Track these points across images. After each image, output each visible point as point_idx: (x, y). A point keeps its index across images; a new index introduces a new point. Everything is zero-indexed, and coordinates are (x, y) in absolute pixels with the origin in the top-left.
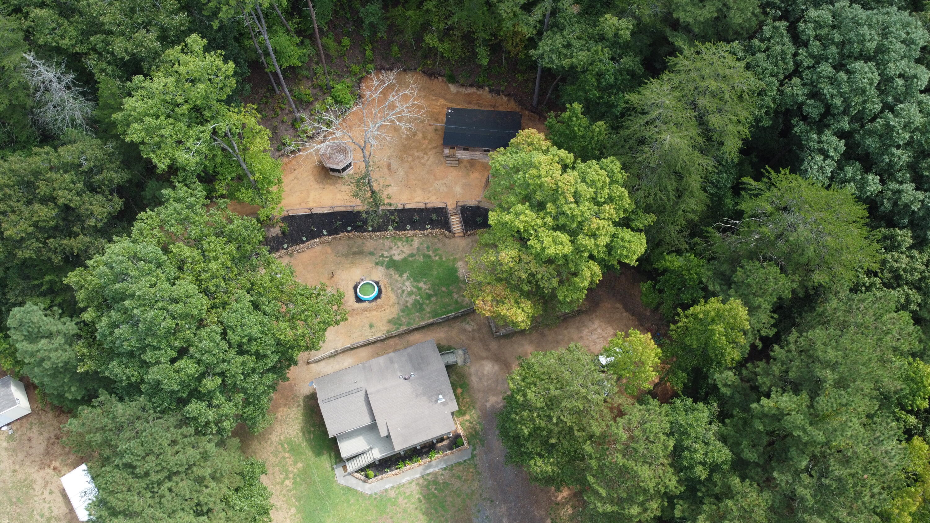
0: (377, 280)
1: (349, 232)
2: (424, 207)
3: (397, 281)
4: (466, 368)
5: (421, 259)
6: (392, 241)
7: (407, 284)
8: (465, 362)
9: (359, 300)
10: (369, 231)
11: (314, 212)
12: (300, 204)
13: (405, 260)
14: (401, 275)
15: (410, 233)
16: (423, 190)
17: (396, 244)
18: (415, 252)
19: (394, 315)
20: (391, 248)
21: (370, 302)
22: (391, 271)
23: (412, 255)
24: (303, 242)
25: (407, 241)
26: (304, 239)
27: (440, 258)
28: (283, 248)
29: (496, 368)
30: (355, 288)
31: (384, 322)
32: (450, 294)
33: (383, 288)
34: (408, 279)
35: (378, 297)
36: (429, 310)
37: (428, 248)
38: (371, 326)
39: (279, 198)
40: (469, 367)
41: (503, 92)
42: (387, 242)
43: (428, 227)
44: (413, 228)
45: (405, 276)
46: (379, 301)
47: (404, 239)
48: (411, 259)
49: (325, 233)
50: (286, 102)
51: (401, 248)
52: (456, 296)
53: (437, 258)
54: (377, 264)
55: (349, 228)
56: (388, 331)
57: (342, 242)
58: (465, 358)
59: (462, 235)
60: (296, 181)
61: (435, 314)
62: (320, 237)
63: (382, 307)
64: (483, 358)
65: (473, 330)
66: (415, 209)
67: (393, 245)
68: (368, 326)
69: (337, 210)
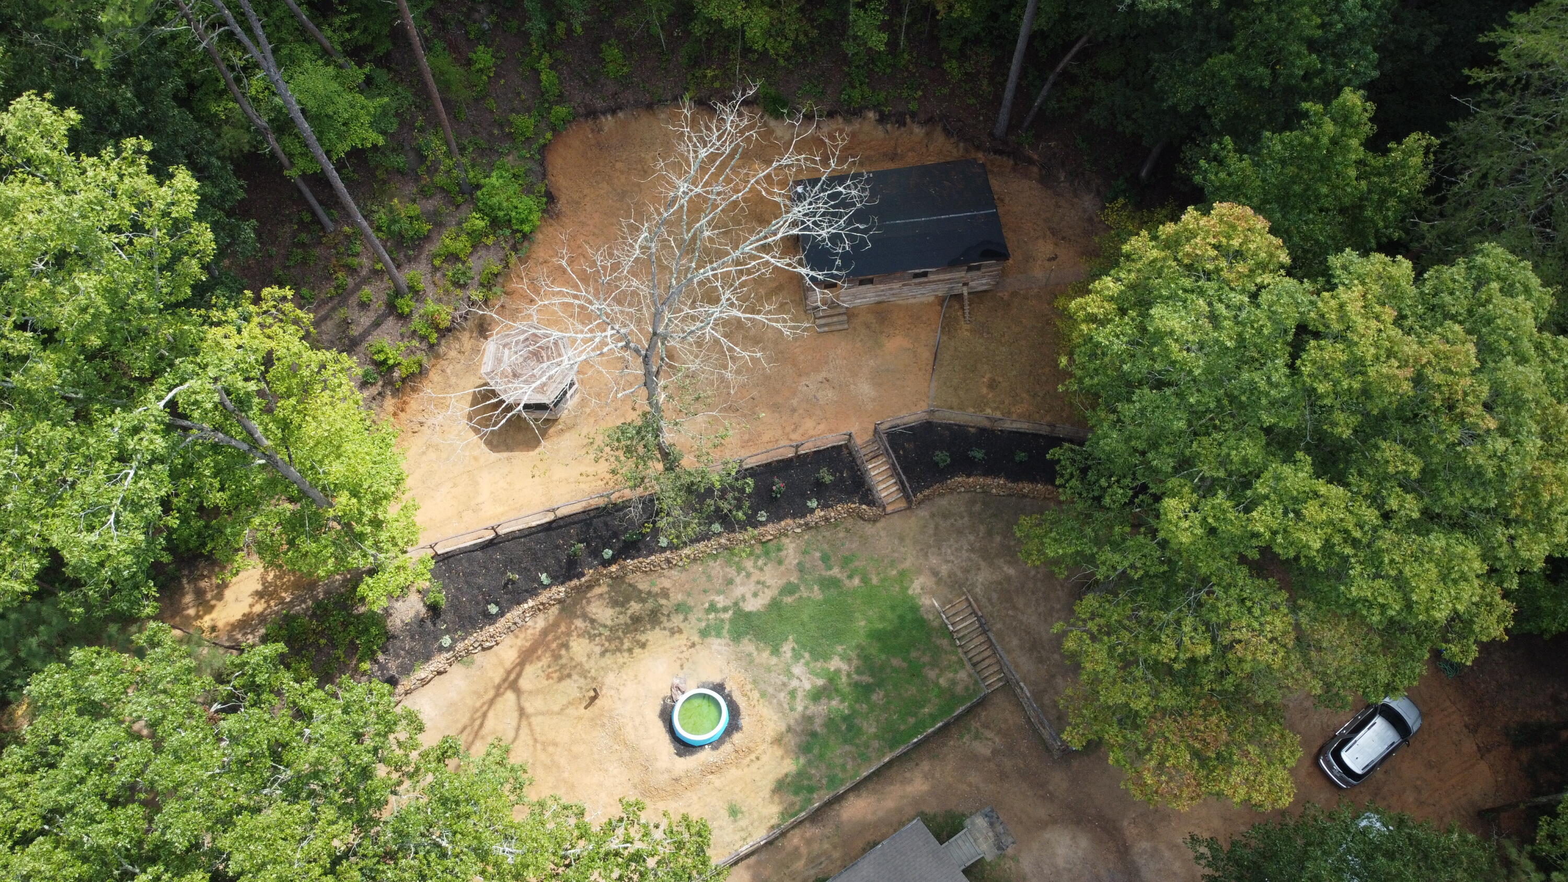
0: (717, 679)
1: (607, 563)
2: (791, 454)
3: (769, 670)
4: (1009, 864)
5: (817, 594)
6: (728, 562)
7: (797, 670)
8: (1000, 847)
9: (684, 747)
10: (663, 550)
11: (502, 531)
12: (460, 515)
13: (775, 605)
14: (776, 651)
15: (771, 529)
16: (775, 407)
17: (739, 570)
18: (794, 579)
19: (789, 766)
20: (730, 582)
21: (716, 744)
22: (748, 646)
23: (789, 589)
24: (491, 619)
25: (767, 553)
26: (493, 609)
27: (865, 580)
28: (441, 649)
29: (1084, 842)
30: (666, 716)
31: (766, 793)
32: (914, 672)
33: (737, 697)
34: (797, 657)
35: (733, 726)
36: (873, 730)
37: (825, 559)
38: (734, 812)
39: (411, 527)
40: (1015, 859)
41: (913, 115)
42: (716, 567)
43: (813, 504)
44: (776, 517)
45: (787, 649)
46: (737, 737)
47: (758, 550)
48: (788, 600)
49: (544, 577)
50: (358, 248)
51: (756, 575)
52: (932, 674)
53: (856, 581)
54: (704, 633)
55: (608, 553)
56: (784, 815)
57: (597, 591)
58: (997, 836)
59: (903, 505)
60: (432, 455)
61: (892, 737)
62: (533, 593)
63: (750, 751)
64: (1043, 825)
65: (995, 752)
66: (768, 465)
67: (731, 571)
68: (724, 814)
69: (563, 512)
